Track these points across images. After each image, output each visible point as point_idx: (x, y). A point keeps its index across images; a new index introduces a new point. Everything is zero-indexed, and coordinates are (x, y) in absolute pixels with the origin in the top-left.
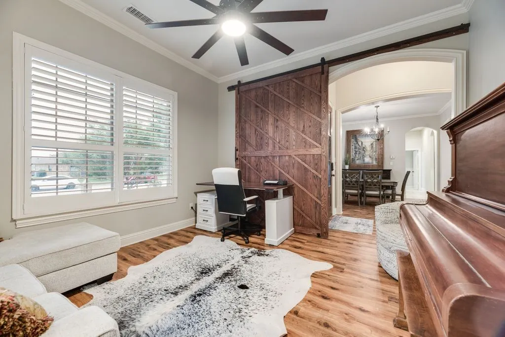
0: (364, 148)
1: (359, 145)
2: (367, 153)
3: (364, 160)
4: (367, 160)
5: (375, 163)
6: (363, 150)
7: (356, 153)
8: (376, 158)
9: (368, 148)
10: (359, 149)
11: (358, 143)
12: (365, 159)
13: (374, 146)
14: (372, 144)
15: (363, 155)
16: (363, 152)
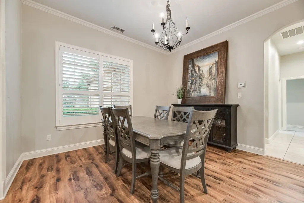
0: (201, 75)
1: (195, 72)
2: (205, 81)
3: (200, 92)
4: (204, 91)
5: (213, 94)
6: (200, 78)
7: (192, 83)
8: (214, 89)
9: (206, 75)
10: (196, 77)
11: (195, 70)
12: (202, 89)
13: (214, 71)
14: (211, 68)
15: (200, 85)
16: (199, 80)
